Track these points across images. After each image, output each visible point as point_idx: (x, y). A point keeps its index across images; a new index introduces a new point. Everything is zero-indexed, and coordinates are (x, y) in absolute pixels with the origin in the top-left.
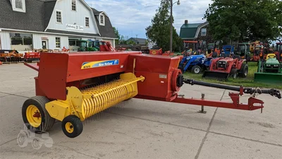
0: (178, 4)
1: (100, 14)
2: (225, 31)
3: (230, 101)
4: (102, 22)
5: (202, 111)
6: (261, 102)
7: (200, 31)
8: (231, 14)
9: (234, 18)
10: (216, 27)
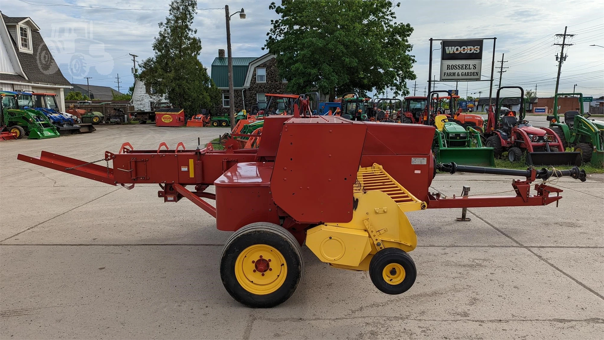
0: (242, 16)
1: (21, 24)
2: (310, 74)
3: (514, 195)
4: (25, 45)
5: (464, 218)
6: (558, 191)
7: (254, 75)
8: (320, 43)
9: (323, 51)
10: (293, 67)
